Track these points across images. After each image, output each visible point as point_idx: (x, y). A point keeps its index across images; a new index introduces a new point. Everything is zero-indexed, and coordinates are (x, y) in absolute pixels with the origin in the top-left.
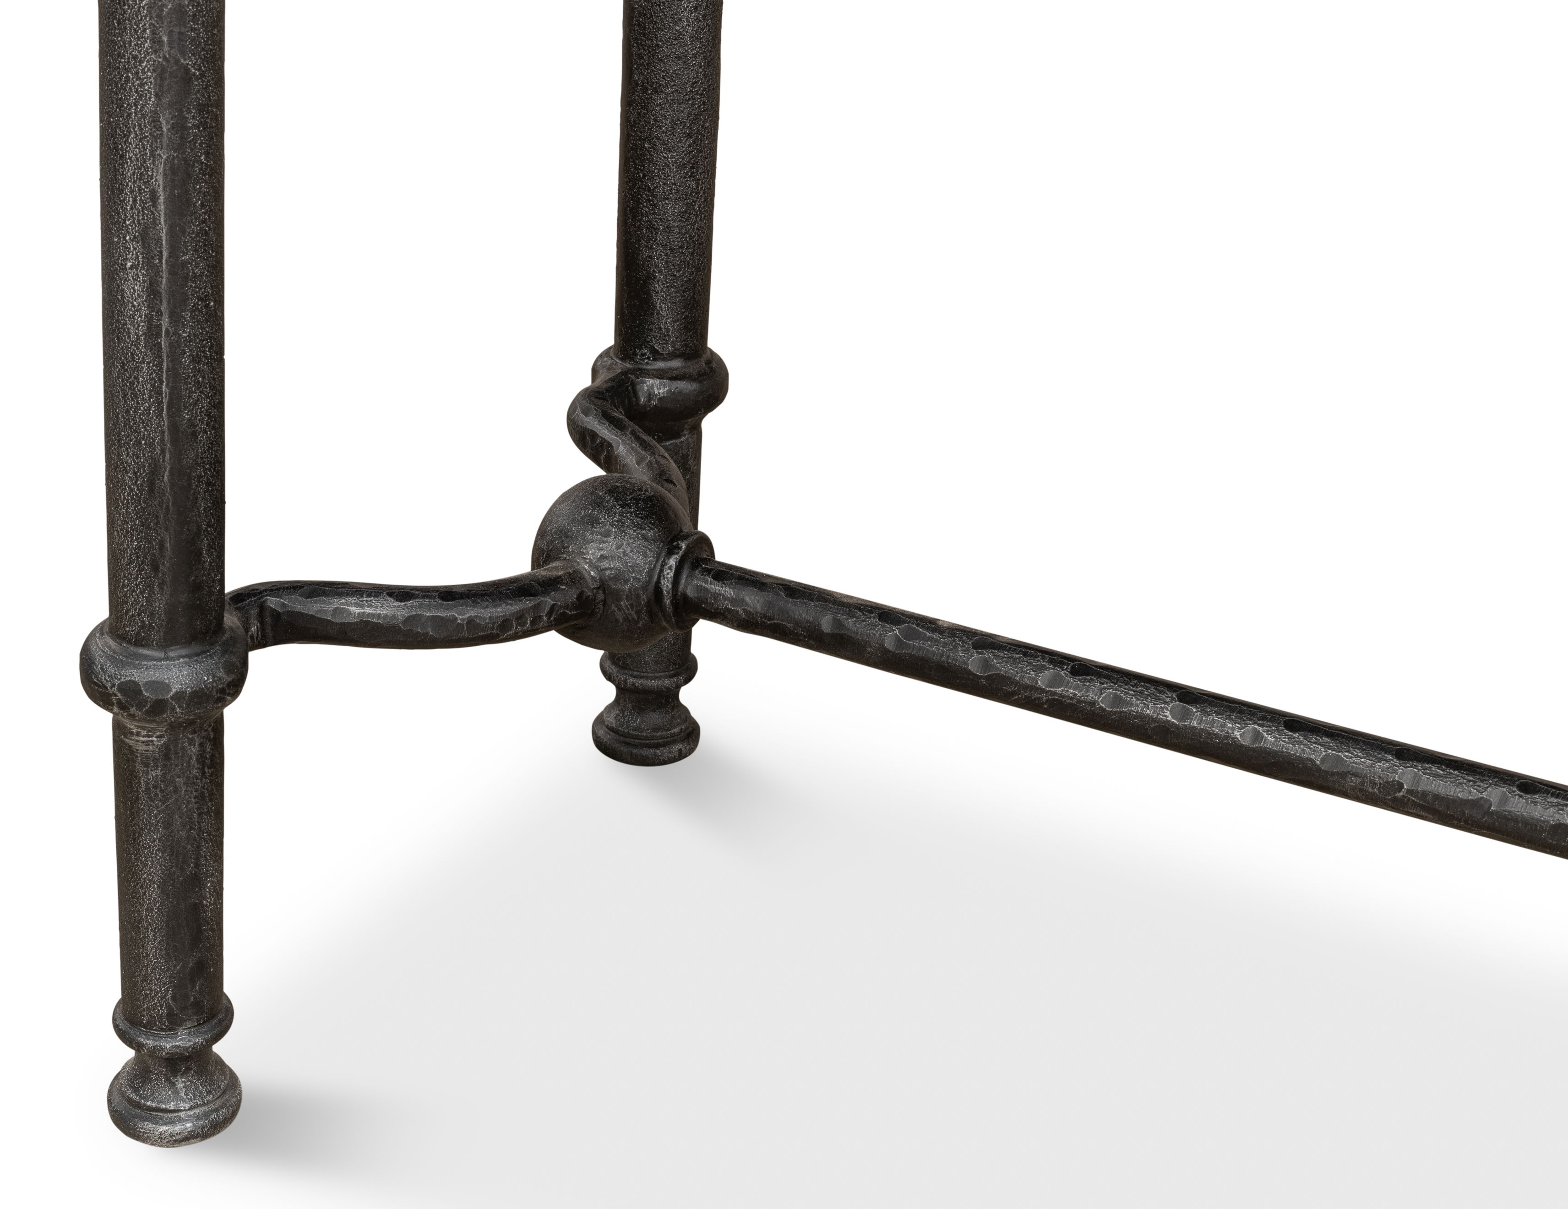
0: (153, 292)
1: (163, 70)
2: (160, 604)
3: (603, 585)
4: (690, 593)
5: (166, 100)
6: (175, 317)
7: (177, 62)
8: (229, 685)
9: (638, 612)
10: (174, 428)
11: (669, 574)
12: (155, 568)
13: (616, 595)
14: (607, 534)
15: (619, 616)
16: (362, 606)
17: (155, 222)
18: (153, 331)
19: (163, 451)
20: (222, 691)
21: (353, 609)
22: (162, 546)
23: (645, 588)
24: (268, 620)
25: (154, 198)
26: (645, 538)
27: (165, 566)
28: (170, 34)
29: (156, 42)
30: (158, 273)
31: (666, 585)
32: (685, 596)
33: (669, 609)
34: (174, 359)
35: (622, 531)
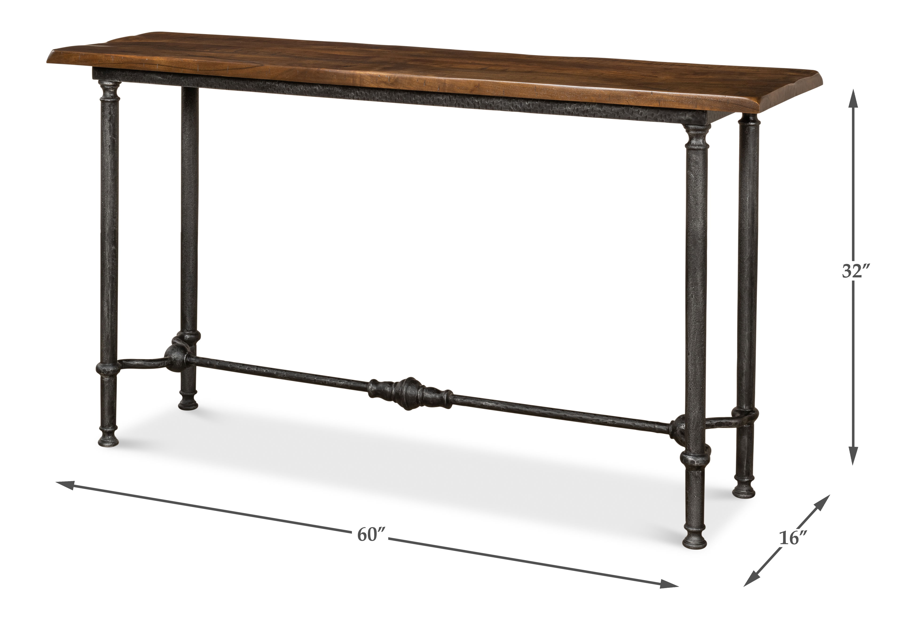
0: (108, 309)
1: (110, 277)
2: (108, 357)
3: (175, 360)
4: (188, 360)
5: (110, 281)
6: (111, 313)
7: (112, 276)
8: (119, 370)
9: (180, 364)
10: (111, 330)
11: (185, 357)
12: (108, 351)
13: (177, 361)
14: (175, 351)
15: (177, 364)
16: (137, 362)
17: (109, 299)
18: (108, 315)
19: (109, 333)
20: (117, 370)
21: (136, 362)
22: (109, 348)
23: (181, 360)
24: (123, 364)
25: (109, 296)
26: (181, 352)
27: (109, 351)
28: (111, 272)
29: (109, 273)
30: (109, 307)
31: (185, 359)
32: (188, 361)
33: (185, 363)
34: (111, 319)
35: (177, 350)
